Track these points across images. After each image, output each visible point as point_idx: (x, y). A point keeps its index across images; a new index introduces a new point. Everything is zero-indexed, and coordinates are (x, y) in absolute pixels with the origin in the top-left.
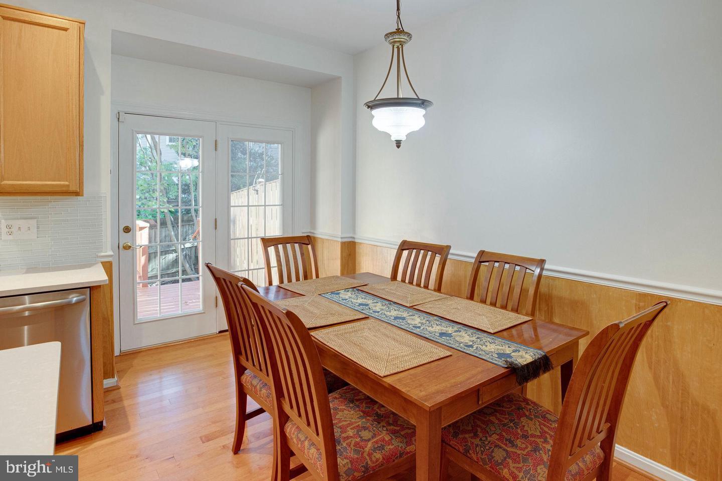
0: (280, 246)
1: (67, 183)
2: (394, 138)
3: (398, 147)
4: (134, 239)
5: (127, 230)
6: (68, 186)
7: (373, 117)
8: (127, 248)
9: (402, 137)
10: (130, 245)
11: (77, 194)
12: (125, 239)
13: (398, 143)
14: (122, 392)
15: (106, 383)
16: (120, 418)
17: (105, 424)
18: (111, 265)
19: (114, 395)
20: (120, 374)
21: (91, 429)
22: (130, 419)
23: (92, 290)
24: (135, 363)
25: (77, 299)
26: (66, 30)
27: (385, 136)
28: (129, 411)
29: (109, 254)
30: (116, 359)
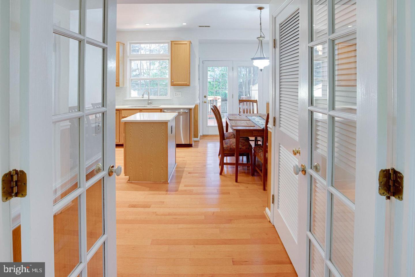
0: (251, 103)
2: (260, 68)
3: (261, 71)
4: (207, 99)
5: (205, 97)
6: (187, 83)
7: (253, 62)
8: (205, 102)
9: (262, 68)
10: (206, 101)
11: (189, 85)
12: (205, 99)
13: (261, 70)
14: (200, 142)
15: (196, 139)
16: (197, 146)
17: (193, 146)
18: (198, 105)
19: (197, 142)
20: (200, 139)
21: (189, 146)
22: (199, 147)
23: (190, 109)
24: (205, 138)
25: (187, 111)
26: (186, 44)
27: (257, 68)
28: (199, 145)
29: (197, 102)
30: (201, 136)
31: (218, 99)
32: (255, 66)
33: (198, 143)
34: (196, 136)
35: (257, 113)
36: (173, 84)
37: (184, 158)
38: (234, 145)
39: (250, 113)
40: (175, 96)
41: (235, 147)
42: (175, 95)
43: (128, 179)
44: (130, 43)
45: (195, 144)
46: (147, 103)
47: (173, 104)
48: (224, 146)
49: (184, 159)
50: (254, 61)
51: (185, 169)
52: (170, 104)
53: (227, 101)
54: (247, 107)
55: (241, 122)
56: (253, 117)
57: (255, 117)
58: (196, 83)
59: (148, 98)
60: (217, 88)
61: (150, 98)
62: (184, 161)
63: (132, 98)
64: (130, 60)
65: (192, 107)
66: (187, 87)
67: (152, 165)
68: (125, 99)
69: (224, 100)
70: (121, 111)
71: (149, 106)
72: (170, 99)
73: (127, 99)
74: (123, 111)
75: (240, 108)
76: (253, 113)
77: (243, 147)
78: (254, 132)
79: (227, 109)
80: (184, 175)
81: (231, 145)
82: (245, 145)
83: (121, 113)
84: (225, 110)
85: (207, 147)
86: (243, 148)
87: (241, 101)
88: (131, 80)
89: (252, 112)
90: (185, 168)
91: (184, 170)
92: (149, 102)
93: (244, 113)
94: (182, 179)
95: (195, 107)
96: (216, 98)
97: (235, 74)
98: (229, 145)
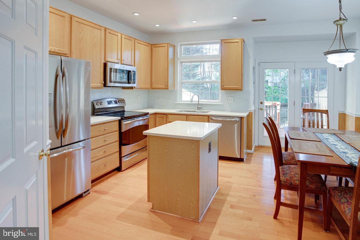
0: (319, 114)
1: (238, 87)
2: (338, 66)
4: (263, 106)
5: (261, 103)
6: (239, 88)
7: (327, 58)
8: (261, 109)
9: (343, 66)
10: (262, 108)
11: (241, 90)
12: (261, 106)
13: (340, 69)
14: (253, 155)
15: (249, 151)
16: (249, 161)
17: (244, 160)
18: (252, 113)
19: (250, 155)
20: (255, 150)
21: (240, 160)
22: (252, 162)
23: (241, 118)
24: (261, 149)
25: (238, 120)
26: (238, 42)
27: (334, 66)
28: (252, 160)
29: (251, 109)
30: (256, 147)
31: (278, 105)
32: (331, 63)
33: (252, 157)
34: (249, 147)
35: (328, 127)
36: (223, 88)
37: (231, 178)
38: (296, 178)
39: (318, 127)
40: (226, 102)
41: (297, 182)
42: (226, 100)
43: (152, 207)
44: (181, 45)
45: (247, 158)
46: (197, 107)
47: (224, 110)
48: (281, 177)
49: (230, 180)
50: (328, 56)
51: (229, 199)
52: (221, 110)
53: (287, 106)
54: (313, 118)
55: (307, 144)
56: (324, 135)
57: (327, 135)
58: (250, 86)
59: (198, 103)
60: (277, 93)
61: (200, 103)
62: (229, 182)
63: (183, 102)
64: (181, 62)
65: (244, 115)
66: (239, 93)
67: (179, 195)
68: (176, 103)
69: (284, 106)
70: (168, 115)
71: (199, 111)
72: (221, 105)
73: (177, 103)
74: (169, 116)
75: (304, 120)
76: (322, 127)
77: (310, 184)
78: (332, 168)
79: (287, 114)
80: (224, 209)
81: (292, 177)
82: (314, 183)
83: (168, 118)
84: (286, 115)
85: (261, 164)
86: (310, 186)
87: (305, 111)
88: (182, 83)
89: (320, 127)
90: (228, 195)
91: (225, 200)
92: (199, 107)
93: (309, 126)
94: (220, 217)
95: (248, 116)
96: (275, 103)
97: (298, 78)
98: (288, 178)
